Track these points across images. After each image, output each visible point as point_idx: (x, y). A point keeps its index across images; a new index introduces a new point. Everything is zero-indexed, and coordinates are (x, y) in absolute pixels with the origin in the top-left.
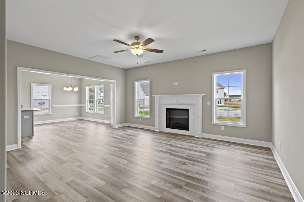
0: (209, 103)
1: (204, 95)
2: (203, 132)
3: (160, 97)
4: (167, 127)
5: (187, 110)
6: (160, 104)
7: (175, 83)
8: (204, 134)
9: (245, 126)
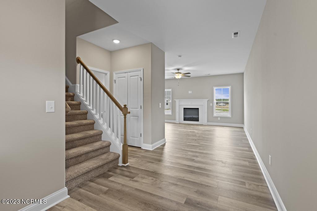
0: (211, 105)
1: (208, 100)
2: (208, 122)
3: (179, 101)
4: (184, 120)
5: (198, 109)
6: (179, 105)
7: (190, 92)
8: (208, 123)
9: (231, 117)
